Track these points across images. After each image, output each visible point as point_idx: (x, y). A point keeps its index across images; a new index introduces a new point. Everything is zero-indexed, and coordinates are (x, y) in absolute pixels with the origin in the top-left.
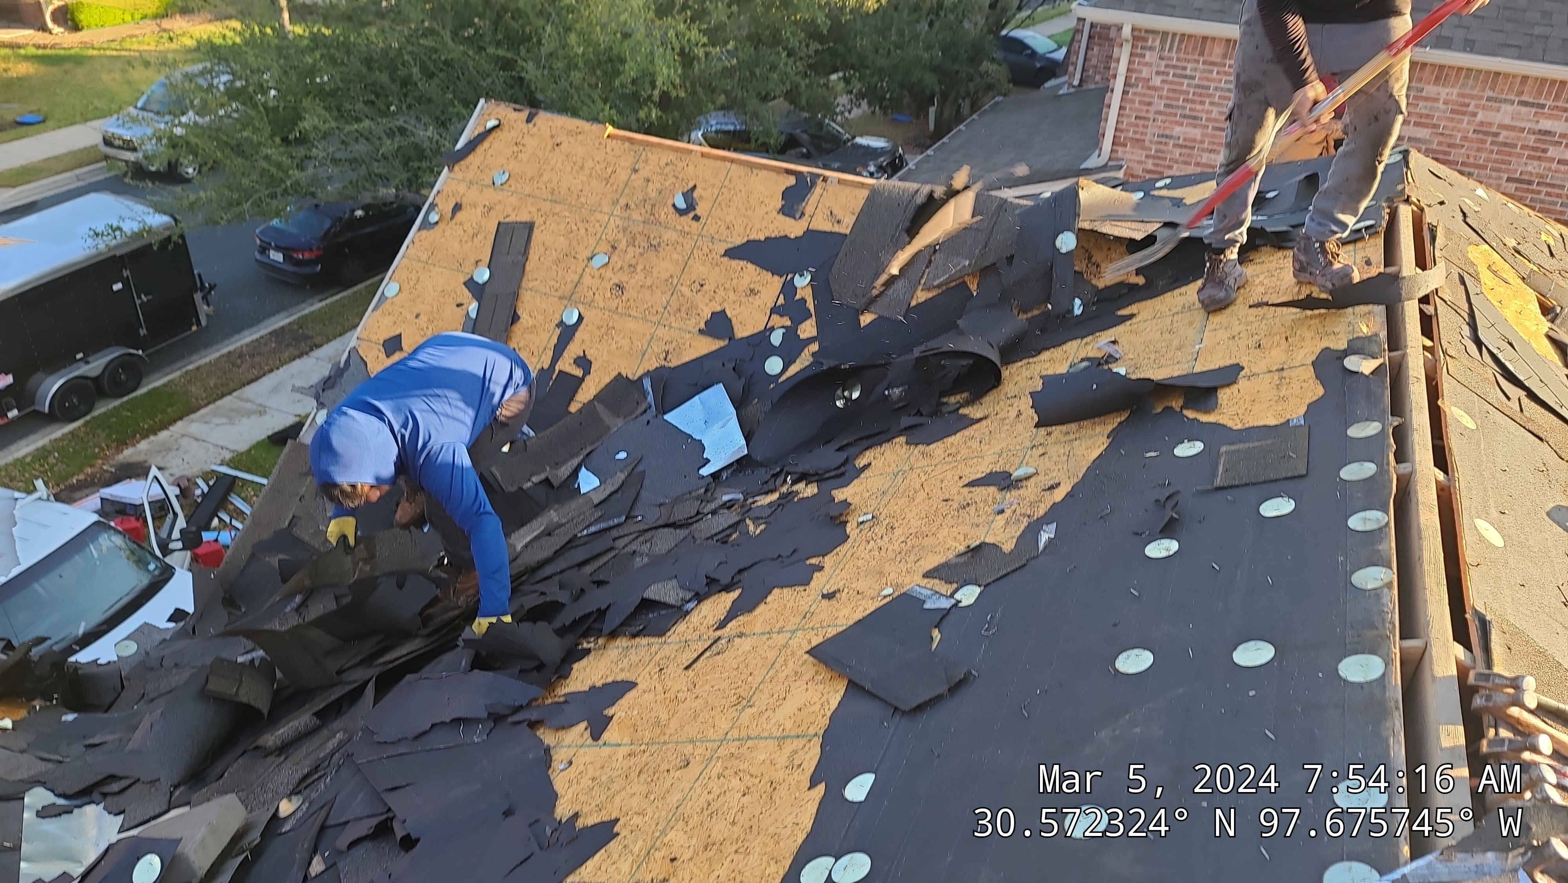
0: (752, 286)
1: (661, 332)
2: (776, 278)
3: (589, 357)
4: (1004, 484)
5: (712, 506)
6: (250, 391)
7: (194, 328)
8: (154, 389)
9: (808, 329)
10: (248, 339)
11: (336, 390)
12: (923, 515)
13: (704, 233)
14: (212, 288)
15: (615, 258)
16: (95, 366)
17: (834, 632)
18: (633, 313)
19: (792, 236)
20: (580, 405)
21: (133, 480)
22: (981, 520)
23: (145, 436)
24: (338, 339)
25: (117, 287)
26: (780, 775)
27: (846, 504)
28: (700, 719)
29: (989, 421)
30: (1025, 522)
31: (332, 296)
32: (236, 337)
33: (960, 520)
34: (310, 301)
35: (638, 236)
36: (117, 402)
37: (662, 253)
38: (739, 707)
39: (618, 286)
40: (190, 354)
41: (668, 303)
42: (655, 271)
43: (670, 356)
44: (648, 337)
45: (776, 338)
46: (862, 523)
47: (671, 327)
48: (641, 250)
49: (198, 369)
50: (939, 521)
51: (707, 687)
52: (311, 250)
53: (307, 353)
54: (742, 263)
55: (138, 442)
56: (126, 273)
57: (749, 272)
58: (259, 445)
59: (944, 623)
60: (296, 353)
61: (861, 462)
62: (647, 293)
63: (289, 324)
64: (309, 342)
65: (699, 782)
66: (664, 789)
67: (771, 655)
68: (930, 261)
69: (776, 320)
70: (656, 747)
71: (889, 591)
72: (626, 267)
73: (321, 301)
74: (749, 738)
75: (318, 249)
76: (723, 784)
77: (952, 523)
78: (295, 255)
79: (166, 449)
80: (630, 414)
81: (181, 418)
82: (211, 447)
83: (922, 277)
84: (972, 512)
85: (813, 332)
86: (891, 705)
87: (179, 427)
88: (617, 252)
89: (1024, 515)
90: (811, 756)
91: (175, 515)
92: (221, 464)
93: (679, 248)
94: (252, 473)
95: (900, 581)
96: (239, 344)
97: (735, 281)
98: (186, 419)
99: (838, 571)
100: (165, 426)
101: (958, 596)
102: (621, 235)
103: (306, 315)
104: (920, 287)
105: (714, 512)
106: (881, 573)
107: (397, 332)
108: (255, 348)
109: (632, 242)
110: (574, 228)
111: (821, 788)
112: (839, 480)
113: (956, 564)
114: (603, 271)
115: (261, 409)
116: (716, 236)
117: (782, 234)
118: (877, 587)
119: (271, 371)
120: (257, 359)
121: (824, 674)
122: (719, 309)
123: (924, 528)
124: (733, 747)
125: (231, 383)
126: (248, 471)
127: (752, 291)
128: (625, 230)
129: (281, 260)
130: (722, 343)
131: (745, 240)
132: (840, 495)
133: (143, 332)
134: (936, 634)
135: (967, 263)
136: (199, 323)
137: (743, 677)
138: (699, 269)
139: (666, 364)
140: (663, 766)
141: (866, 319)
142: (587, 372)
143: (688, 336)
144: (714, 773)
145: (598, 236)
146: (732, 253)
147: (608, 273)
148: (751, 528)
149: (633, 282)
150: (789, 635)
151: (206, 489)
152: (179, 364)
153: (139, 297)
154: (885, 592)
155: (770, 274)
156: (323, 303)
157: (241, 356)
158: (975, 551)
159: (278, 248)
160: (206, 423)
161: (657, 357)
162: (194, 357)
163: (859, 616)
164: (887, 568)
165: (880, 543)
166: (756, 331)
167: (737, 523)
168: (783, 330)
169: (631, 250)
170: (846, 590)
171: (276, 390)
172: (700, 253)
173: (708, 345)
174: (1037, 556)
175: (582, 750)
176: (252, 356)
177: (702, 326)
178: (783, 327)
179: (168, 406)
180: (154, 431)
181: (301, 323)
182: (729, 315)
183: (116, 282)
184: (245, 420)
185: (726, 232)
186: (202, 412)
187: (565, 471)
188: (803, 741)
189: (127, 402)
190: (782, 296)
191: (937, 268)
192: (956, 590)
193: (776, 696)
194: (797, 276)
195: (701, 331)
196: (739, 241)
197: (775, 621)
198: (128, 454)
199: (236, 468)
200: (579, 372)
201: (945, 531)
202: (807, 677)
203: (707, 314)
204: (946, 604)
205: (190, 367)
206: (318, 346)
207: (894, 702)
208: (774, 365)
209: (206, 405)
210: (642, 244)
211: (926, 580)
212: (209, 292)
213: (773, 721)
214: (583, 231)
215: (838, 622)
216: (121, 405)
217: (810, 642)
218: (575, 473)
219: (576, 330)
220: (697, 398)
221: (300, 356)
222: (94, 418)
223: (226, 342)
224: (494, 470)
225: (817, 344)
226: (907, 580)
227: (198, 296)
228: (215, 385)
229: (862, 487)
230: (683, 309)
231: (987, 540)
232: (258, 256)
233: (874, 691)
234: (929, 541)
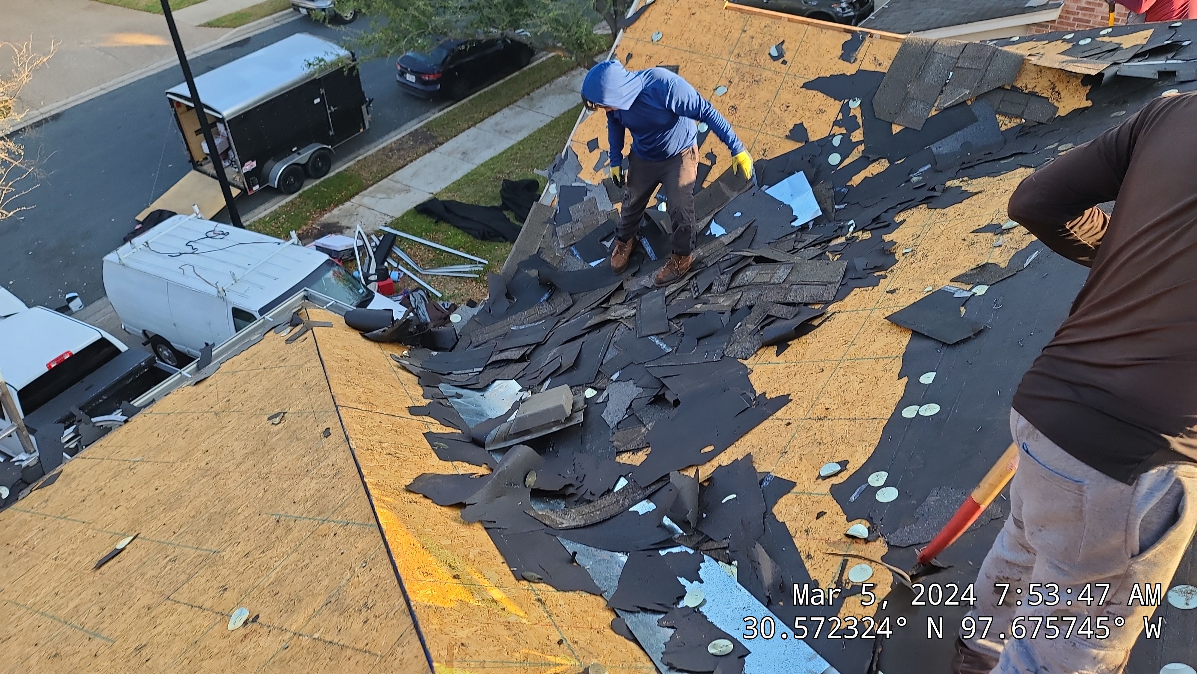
0: (821, 107)
1: (760, 137)
2: (837, 102)
3: (714, 153)
4: (997, 231)
5: (803, 244)
6: (398, 175)
7: (362, 130)
8: (339, 173)
9: (857, 136)
10: (395, 139)
11: (560, 172)
12: (946, 248)
13: (789, 72)
14: (371, 101)
15: (731, 89)
16: (303, 156)
17: (898, 309)
18: (743, 125)
19: (848, 74)
20: (710, 183)
21: (333, 235)
22: (984, 251)
23: (336, 206)
24: (454, 139)
25: (317, 101)
26: (880, 374)
27: (893, 243)
28: (824, 351)
29: (984, 194)
30: (1013, 252)
31: (447, 107)
32: (387, 137)
33: (970, 251)
34: (433, 111)
35: (746, 74)
36: (318, 181)
37: (762, 86)
38: (847, 345)
39: (733, 107)
40: (359, 149)
41: (766, 118)
42: (757, 98)
43: (766, 153)
44: (753, 140)
45: (836, 142)
46: (906, 253)
47: (767, 134)
48: (748, 84)
49: (365, 158)
50: (957, 252)
51: (824, 337)
52: (434, 74)
53: (433, 149)
54: (815, 92)
55: (333, 209)
56: (322, 91)
57: (819, 98)
58: (408, 213)
59: (967, 303)
60: (427, 148)
61: (899, 219)
62: (752, 112)
63: (421, 127)
64: (434, 141)
65: (832, 378)
66: (812, 381)
67: (861, 321)
68: (942, 91)
69: (837, 130)
70: (800, 364)
71: (930, 288)
72: (738, 95)
73: (440, 111)
74: (857, 359)
75: (438, 73)
76: (847, 379)
77: (965, 253)
78: (423, 77)
79: (350, 214)
80: (741, 189)
81: (357, 194)
82: (378, 213)
83: (935, 102)
84: (978, 246)
85: (861, 138)
86: (941, 342)
87: (356, 199)
88: (732, 85)
89: (1013, 248)
90: (897, 366)
91: (370, 257)
92: (385, 226)
93: (773, 82)
94: (406, 233)
95: (936, 283)
96: (389, 142)
97: (809, 104)
98: (360, 194)
99: (894, 279)
100: (348, 199)
101: (974, 290)
102: (735, 74)
103: (431, 121)
104: (934, 108)
105: (805, 248)
106: (923, 280)
107: (595, 137)
108: (400, 145)
109: (742, 79)
110: (705, 69)
111: (905, 379)
112: (885, 230)
113: (971, 275)
114: (723, 98)
115: (407, 188)
116: (797, 75)
117: (842, 73)
118: (922, 287)
119: (411, 161)
120: (402, 153)
121: (896, 329)
122: (799, 122)
123: (947, 256)
124: (848, 363)
125: (387, 170)
126: (403, 231)
127: (821, 110)
128: (737, 71)
129: (414, 81)
130: (800, 145)
131: (816, 77)
132: (887, 238)
133: (331, 133)
134: (962, 309)
135: (968, 92)
136: (364, 128)
137: (845, 332)
138: (786, 96)
139: (765, 158)
140: (809, 372)
141: (896, 129)
142: (713, 163)
143: (778, 140)
144: (840, 374)
145: (720, 74)
146: (807, 86)
147: (727, 99)
148: (831, 257)
149: (742, 105)
150: (870, 311)
151: (378, 243)
152: (352, 156)
153: (330, 109)
154: (927, 290)
155: (833, 99)
156: (442, 113)
157: (391, 150)
158: (982, 268)
159: (412, 72)
160: (373, 197)
161: (758, 154)
162: (361, 151)
163: (912, 301)
164: (926, 277)
165: (919, 264)
166: (823, 137)
167: (821, 254)
168: (841, 136)
169: (741, 83)
170: (902, 289)
171: (415, 174)
172: (787, 86)
173: (791, 146)
174: (1023, 269)
175: (757, 366)
176: (399, 150)
177: (788, 133)
178: (840, 134)
179: (349, 185)
180: (341, 202)
181: (429, 126)
182: (806, 127)
183: (316, 98)
184: (397, 196)
185: (804, 72)
186: (370, 189)
187: (703, 224)
188: (891, 359)
189: (323, 181)
190: (840, 114)
191: (946, 95)
192: (973, 288)
193: (868, 340)
194: (851, 101)
195: (787, 137)
196: (812, 78)
197: (859, 305)
198: (327, 217)
199: (395, 229)
200: (708, 163)
201: (961, 258)
202: (886, 331)
203: (791, 126)
204: (969, 294)
205: (360, 158)
206: (441, 144)
207: (942, 340)
208: (834, 159)
209: (372, 185)
210: (749, 80)
211: (953, 283)
212: (369, 104)
213: (869, 352)
214: (710, 71)
215: (900, 304)
216: (320, 183)
217: (884, 314)
218: (708, 225)
219: (707, 136)
220: (786, 179)
221: (429, 151)
222: (304, 192)
223: (381, 140)
224: (662, 222)
225: (863, 145)
226: (941, 282)
227: (364, 107)
228: (377, 170)
229: (901, 234)
230: (775, 122)
231: (989, 262)
232: (398, 78)
233: (930, 336)
234: (952, 263)
